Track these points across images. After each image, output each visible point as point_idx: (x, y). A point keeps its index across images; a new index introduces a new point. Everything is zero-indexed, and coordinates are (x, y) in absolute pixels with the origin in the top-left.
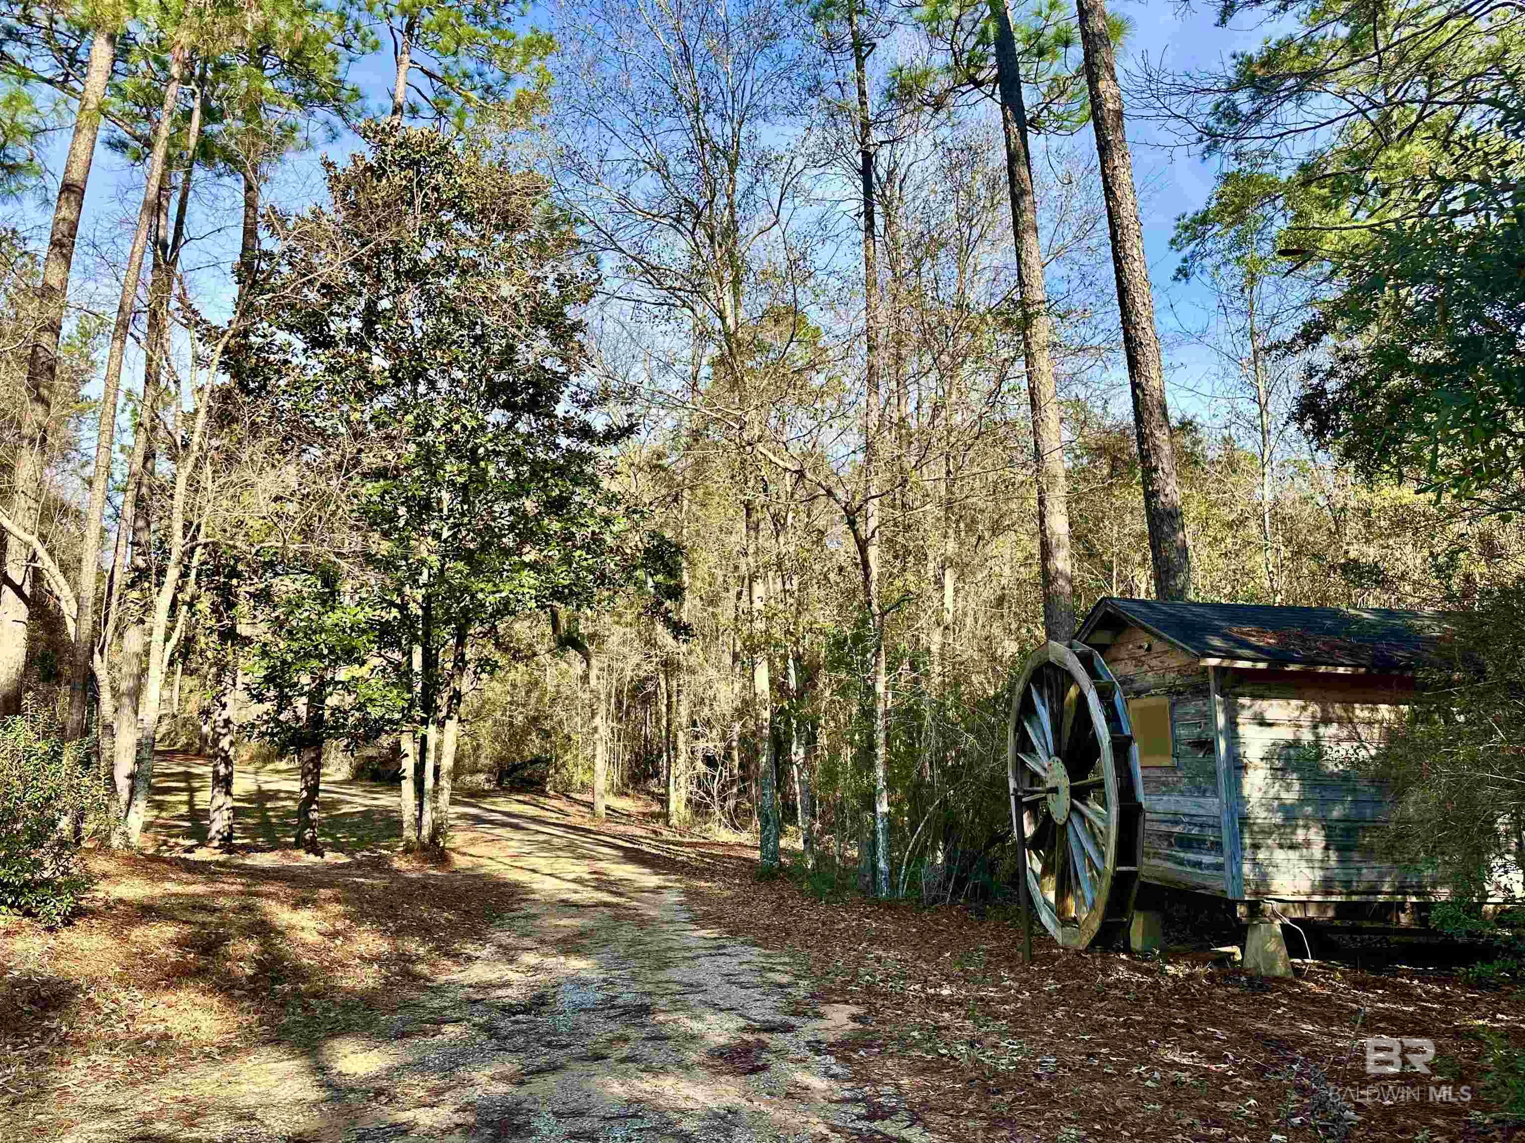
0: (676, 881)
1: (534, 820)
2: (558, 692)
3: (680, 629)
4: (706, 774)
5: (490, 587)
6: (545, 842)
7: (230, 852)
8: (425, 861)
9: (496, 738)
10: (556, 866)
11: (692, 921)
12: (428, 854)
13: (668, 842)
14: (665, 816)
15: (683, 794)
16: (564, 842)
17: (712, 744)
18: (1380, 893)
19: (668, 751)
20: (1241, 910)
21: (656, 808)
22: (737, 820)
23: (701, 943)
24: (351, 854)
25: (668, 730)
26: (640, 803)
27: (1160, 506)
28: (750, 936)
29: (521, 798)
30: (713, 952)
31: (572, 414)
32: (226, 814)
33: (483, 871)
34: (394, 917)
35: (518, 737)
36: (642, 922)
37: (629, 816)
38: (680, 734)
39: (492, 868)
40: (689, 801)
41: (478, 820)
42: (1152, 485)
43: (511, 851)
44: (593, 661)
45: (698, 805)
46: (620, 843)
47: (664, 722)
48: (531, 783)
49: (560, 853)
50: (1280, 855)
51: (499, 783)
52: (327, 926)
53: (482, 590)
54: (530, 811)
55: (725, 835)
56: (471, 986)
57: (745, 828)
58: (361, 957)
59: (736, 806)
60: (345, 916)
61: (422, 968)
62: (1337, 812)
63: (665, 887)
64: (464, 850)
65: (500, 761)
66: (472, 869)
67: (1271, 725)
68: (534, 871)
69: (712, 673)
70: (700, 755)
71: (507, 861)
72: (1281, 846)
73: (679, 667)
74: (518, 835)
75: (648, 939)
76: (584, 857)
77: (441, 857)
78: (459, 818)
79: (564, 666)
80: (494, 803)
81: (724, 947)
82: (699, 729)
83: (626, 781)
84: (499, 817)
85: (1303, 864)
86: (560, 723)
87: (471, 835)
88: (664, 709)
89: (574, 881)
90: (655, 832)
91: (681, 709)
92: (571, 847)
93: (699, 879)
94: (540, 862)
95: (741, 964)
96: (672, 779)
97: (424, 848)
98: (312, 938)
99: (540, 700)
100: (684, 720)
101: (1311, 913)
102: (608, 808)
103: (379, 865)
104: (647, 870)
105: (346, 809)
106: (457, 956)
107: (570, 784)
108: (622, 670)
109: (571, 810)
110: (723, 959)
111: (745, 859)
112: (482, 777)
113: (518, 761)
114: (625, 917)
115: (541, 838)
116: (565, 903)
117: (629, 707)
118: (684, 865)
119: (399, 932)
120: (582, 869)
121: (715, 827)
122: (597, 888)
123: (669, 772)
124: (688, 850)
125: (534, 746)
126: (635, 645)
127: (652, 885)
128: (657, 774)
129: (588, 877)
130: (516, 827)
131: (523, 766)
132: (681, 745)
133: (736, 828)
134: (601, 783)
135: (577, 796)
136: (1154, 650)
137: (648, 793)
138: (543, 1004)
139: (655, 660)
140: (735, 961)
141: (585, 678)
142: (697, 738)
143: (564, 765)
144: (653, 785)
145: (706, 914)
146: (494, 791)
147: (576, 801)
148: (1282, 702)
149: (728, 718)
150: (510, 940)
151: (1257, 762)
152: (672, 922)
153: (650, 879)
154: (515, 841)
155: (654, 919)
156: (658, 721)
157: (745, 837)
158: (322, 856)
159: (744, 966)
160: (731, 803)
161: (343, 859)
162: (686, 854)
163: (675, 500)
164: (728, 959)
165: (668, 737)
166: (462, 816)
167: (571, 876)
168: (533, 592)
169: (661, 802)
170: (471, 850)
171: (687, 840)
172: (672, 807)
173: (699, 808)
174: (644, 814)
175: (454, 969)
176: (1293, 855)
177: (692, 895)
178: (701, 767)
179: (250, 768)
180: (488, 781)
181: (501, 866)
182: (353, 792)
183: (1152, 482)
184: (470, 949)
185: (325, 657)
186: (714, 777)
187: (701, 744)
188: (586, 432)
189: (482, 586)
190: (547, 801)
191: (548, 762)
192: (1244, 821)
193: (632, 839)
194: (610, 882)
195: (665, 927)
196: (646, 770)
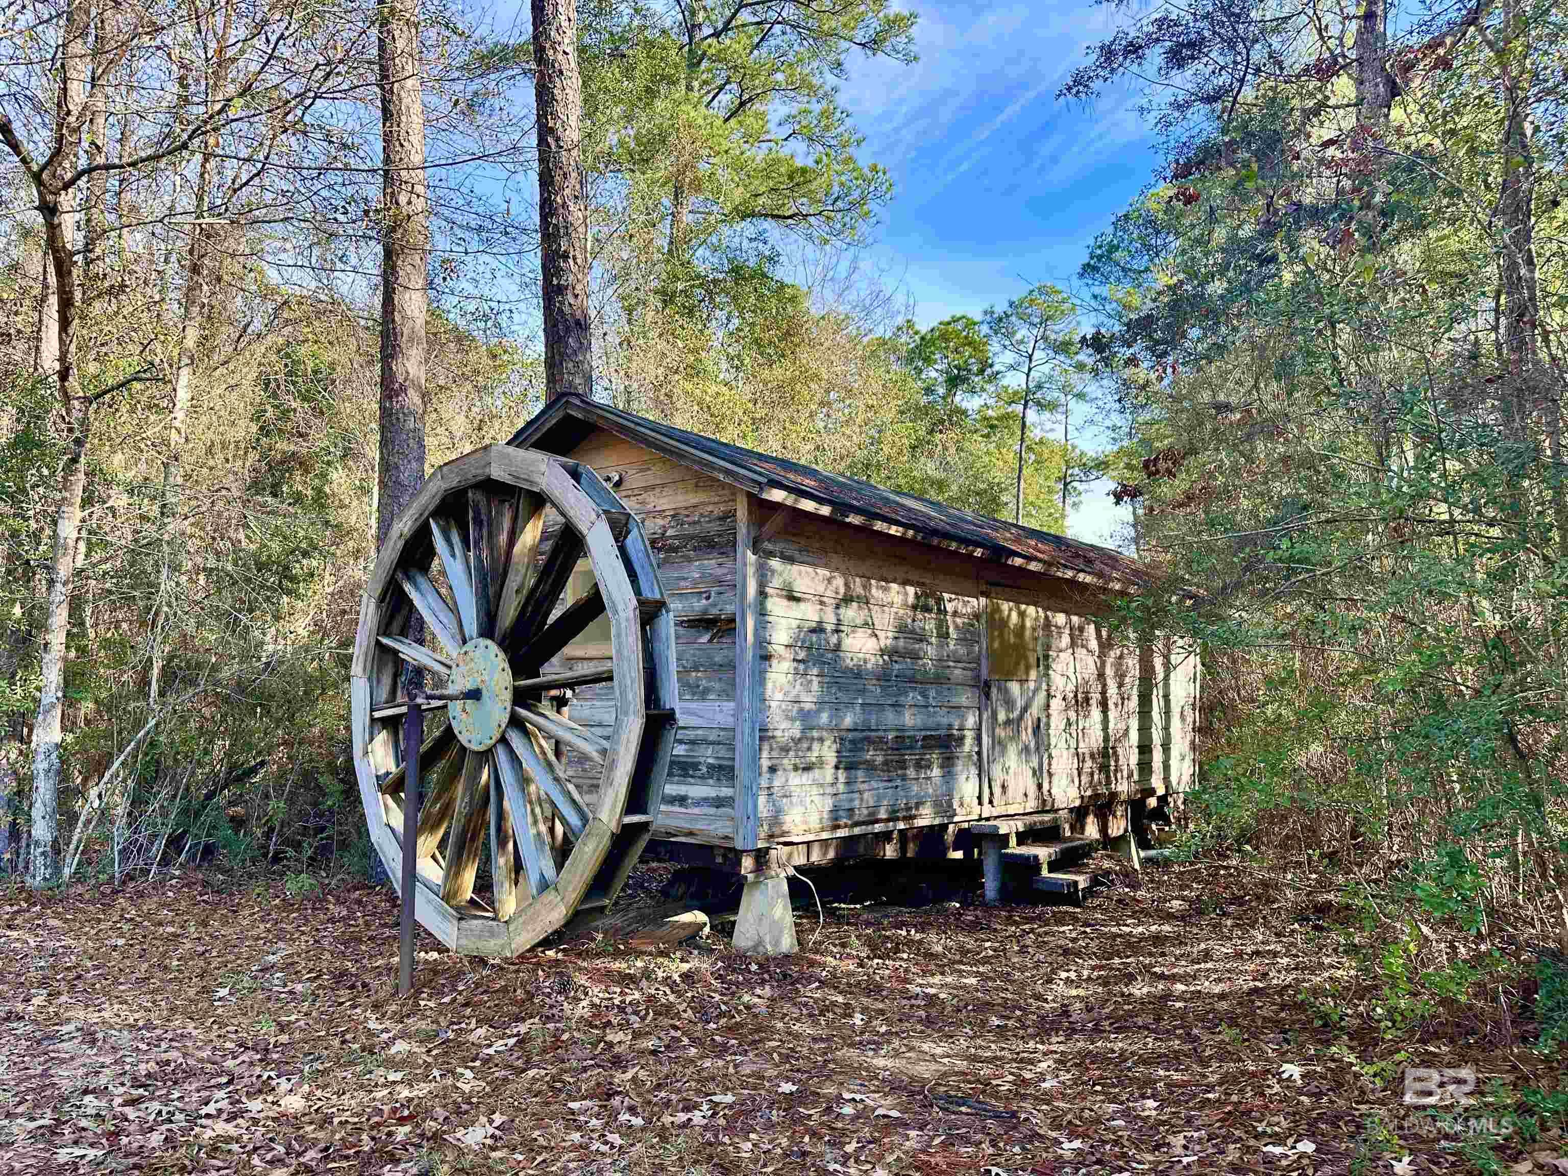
18: (877, 821)
20: (747, 863)
27: (566, 309)
42: (559, 277)
50: (796, 780)
62: (848, 721)
67: (798, 600)
72: (796, 768)
85: (815, 790)
101: (815, 857)
136: (626, 485)
148: (810, 570)
151: (781, 650)
176: (807, 778)
183: (559, 272)
192: (764, 735)
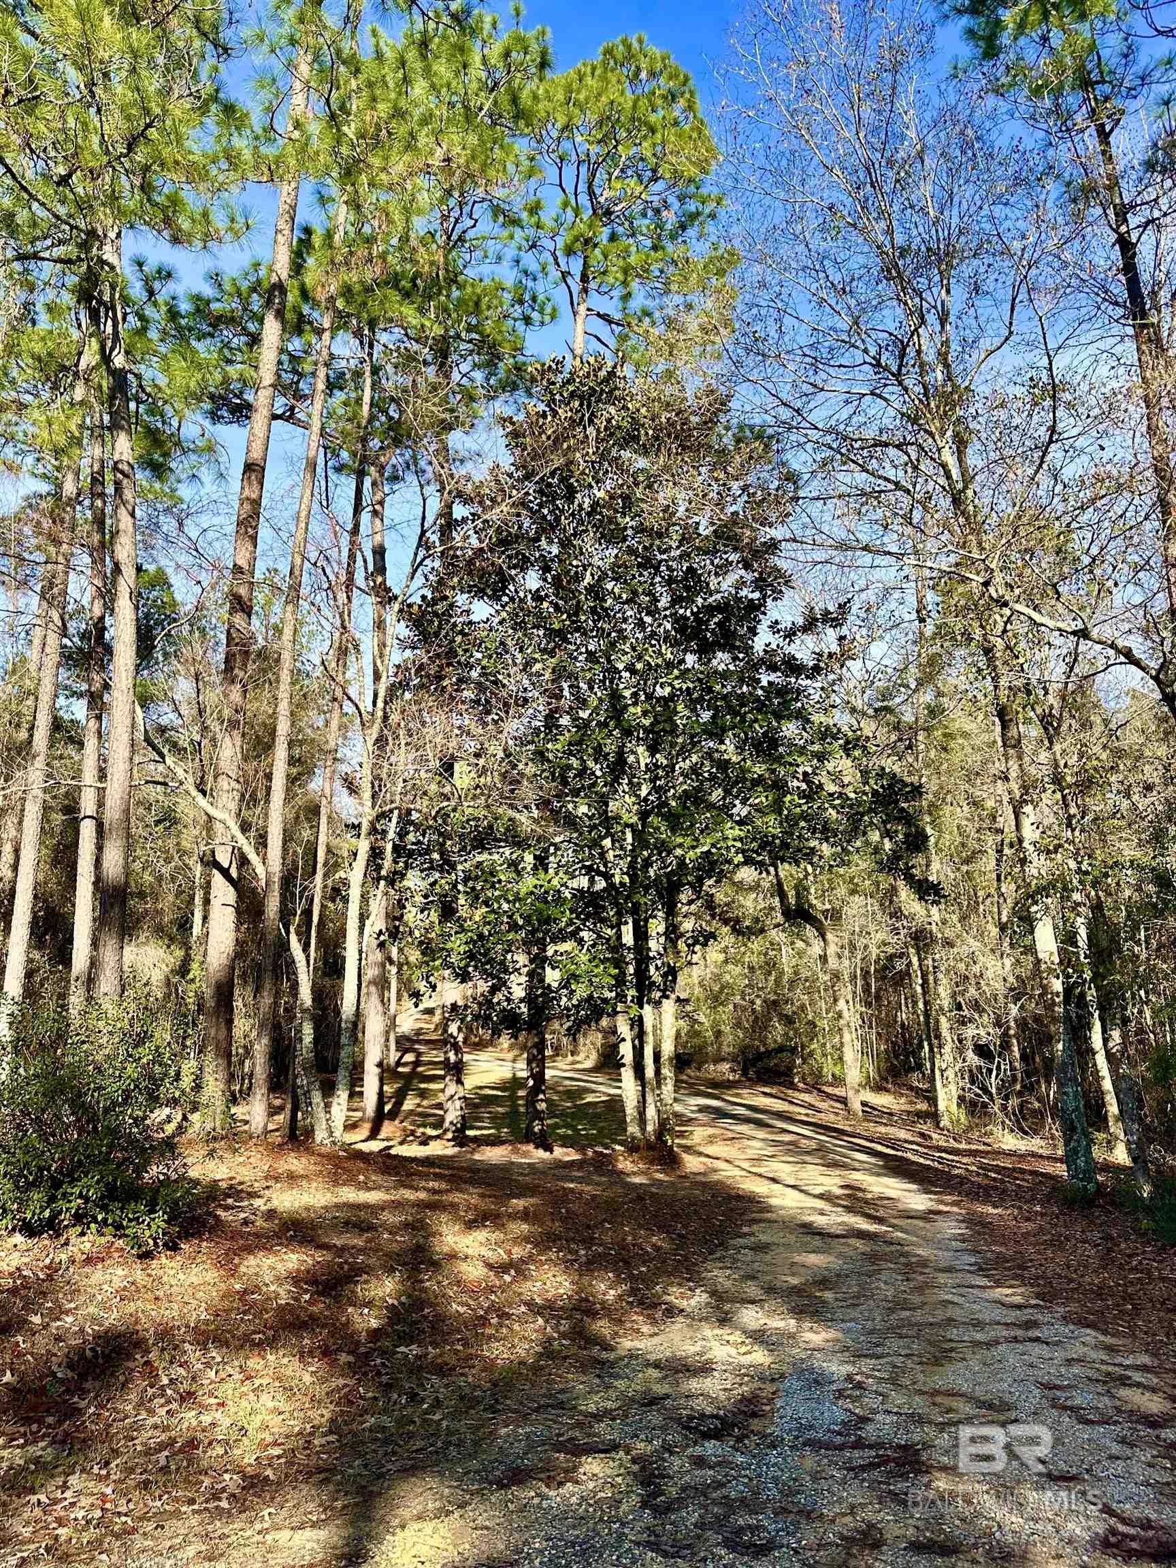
0: (954, 1204)
1: (780, 1115)
2: (796, 973)
3: (927, 890)
4: (979, 1068)
5: (688, 841)
6: (789, 1143)
7: (461, 1145)
8: (652, 1162)
9: (738, 1025)
10: (803, 1175)
11: (981, 1270)
12: (655, 1153)
13: (940, 1149)
14: (934, 1116)
15: (954, 1092)
16: (813, 1145)
17: (982, 1030)
19: (929, 1039)
21: (923, 1106)
22: (1026, 1122)
23: (997, 1314)
24: (582, 1149)
25: (927, 1014)
26: (903, 1100)
28: (1074, 1307)
29: (767, 1090)
30: (1019, 1333)
31: (774, 646)
32: (458, 1104)
33: (715, 1177)
34: (588, 1242)
35: (760, 1024)
36: (911, 1267)
37: (891, 1114)
38: (943, 1020)
39: (728, 1173)
40: (961, 1099)
41: (720, 1114)
43: (751, 1153)
44: (829, 936)
45: (973, 1104)
46: (880, 1148)
47: (921, 1005)
48: (779, 1074)
49: (808, 1158)
51: (745, 1072)
52: (500, 1255)
53: (681, 845)
54: (779, 1105)
55: (1010, 1141)
56: (657, 1365)
57: (1036, 1132)
58: (530, 1304)
59: (1021, 1106)
60: (527, 1240)
61: (602, 1327)
63: (939, 1213)
64: (702, 1149)
65: (744, 1050)
66: (704, 1174)
68: (774, 1180)
69: (975, 945)
70: (969, 1044)
71: (745, 1165)
73: (933, 940)
74: (761, 1134)
75: (916, 1299)
76: (835, 1165)
77: (669, 1160)
78: (700, 1111)
79: (800, 944)
80: (737, 1095)
81: (1033, 1324)
82: (966, 1013)
83: (884, 1074)
84: (741, 1111)
86: (803, 1008)
87: (711, 1131)
88: (919, 989)
89: (820, 1196)
90: (922, 1135)
91: (941, 989)
92: (821, 1150)
93: (984, 1203)
94: (783, 1169)
95: (1069, 1362)
96: (937, 1073)
97: (650, 1147)
98: (473, 1272)
99: (778, 982)
100: (946, 1002)
102: (864, 1104)
103: (603, 1165)
104: (914, 1187)
105: (590, 1098)
106: (655, 1306)
107: (821, 1076)
108: (866, 947)
109: (823, 1105)
110: (1037, 1349)
111: (1042, 1174)
112: (725, 1067)
113: (762, 1049)
114: (883, 1257)
115: (787, 1138)
116: (808, 1229)
117: (878, 990)
118: (962, 1180)
119: (590, 1266)
120: (831, 1182)
121: (997, 1131)
122: (849, 1209)
123: (933, 1064)
124: (965, 1160)
125: (777, 1032)
126: (878, 917)
127: (921, 1207)
128: (919, 1066)
129: (839, 1192)
130: (760, 1124)
131: (768, 1054)
132: (945, 1032)
133: (1026, 1133)
134: (853, 1075)
135: (829, 1090)
137: (911, 1088)
138: (754, 1415)
139: (903, 932)
140: (1059, 1355)
141: (824, 958)
142: (964, 1023)
143: (811, 1054)
144: (915, 1079)
145: (1000, 1260)
146: (739, 1081)
147: (829, 1096)
149: (1001, 999)
150: (728, 1284)
152: (949, 1270)
153: (918, 1201)
154: (756, 1142)
155: (924, 1263)
156: (915, 1003)
157: (1035, 1144)
158: (552, 1151)
159: (1076, 1370)
160: (1014, 1102)
161: (571, 1155)
162: (964, 1166)
163: (910, 747)
164: (1044, 1350)
165: (927, 1023)
166: (703, 1109)
167: (818, 1190)
168: (739, 844)
169: (928, 1099)
170: (709, 1150)
171: (963, 1146)
172: (942, 1105)
173: (975, 1108)
174: (909, 1113)
175: (645, 1329)
177: (976, 1223)
178: (972, 1058)
179: (510, 1056)
180: (733, 1070)
181: (737, 1172)
182: (600, 1080)
184: (675, 1295)
185: (521, 928)
186: (990, 1071)
187: (970, 1032)
188: (792, 667)
189: (679, 840)
190: (796, 1094)
191: (793, 1050)
193: (893, 1143)
194: (867, 1202)
195: (942, 1278)
196: (907, 1061)
